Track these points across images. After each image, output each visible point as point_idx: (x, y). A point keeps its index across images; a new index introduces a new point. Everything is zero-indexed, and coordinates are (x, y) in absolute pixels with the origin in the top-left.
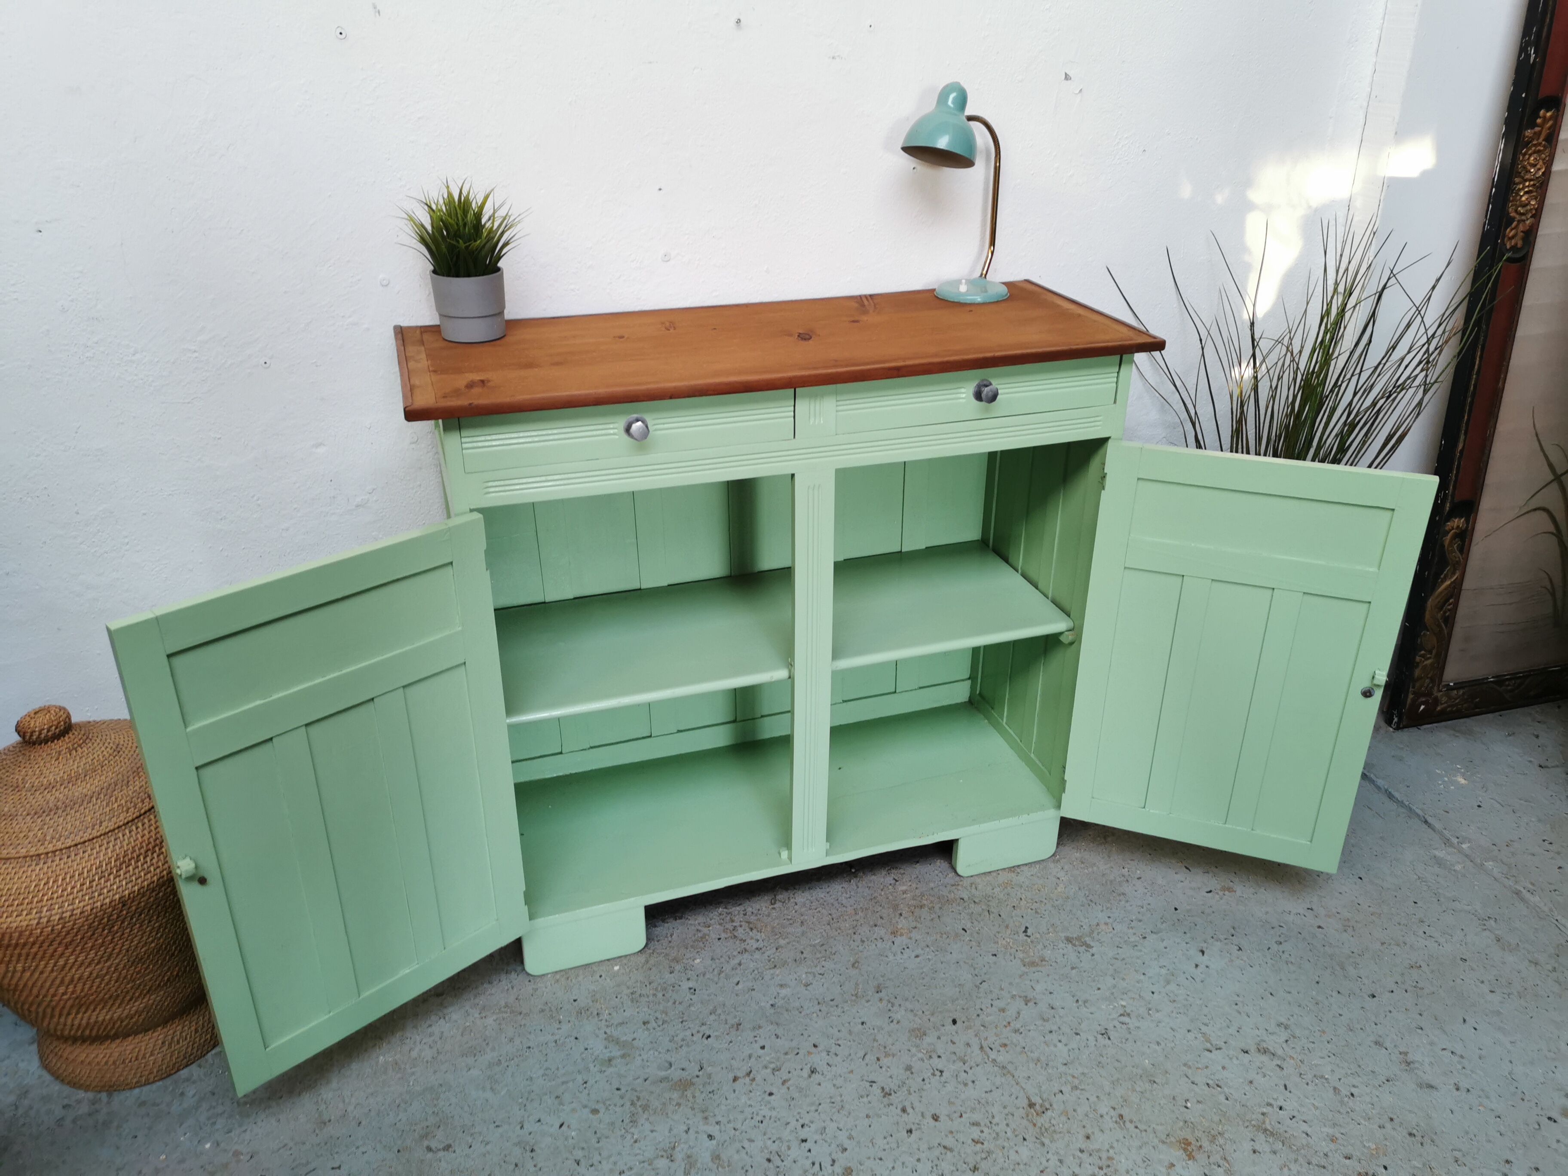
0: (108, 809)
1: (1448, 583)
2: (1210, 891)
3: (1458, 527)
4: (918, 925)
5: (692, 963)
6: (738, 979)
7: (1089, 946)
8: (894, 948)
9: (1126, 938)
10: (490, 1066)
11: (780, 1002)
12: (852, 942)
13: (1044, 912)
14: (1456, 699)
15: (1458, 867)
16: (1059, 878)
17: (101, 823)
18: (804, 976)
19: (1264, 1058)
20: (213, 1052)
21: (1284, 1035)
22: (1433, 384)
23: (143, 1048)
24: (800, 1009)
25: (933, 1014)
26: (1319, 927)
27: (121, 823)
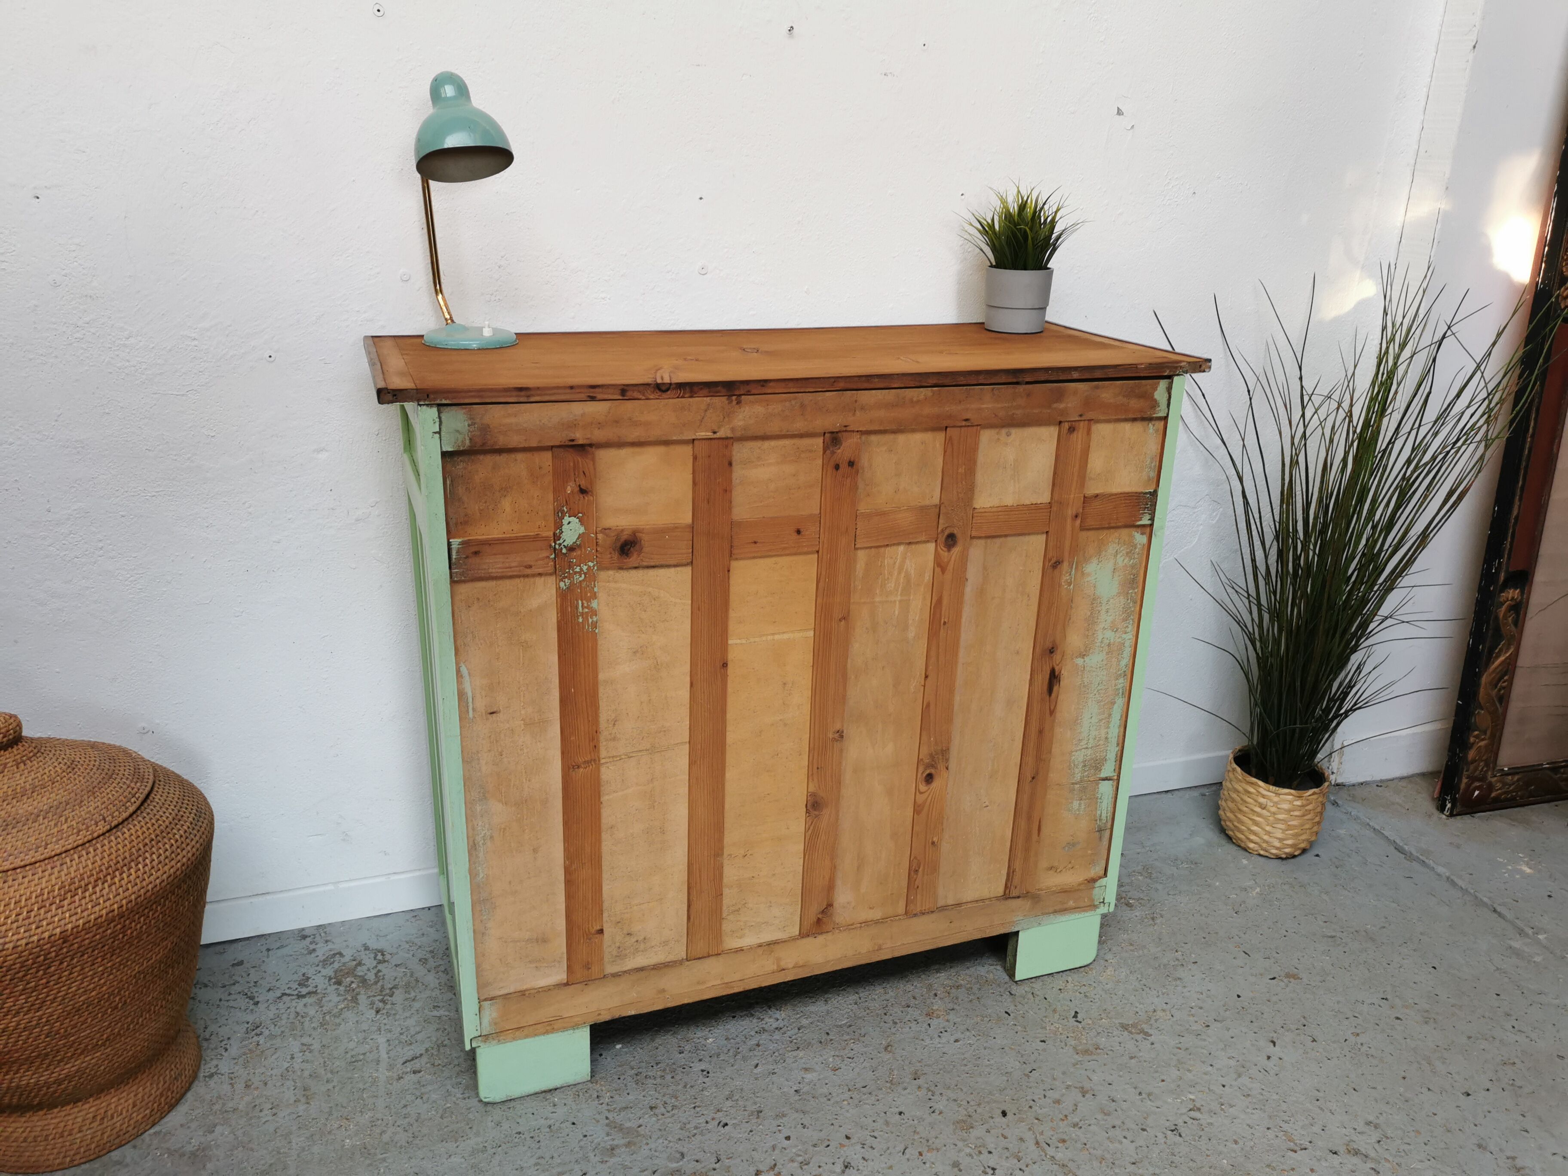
0: (56, 830)
1: (1502, 658)
2: (1274, 978)
3: (1513, 598)
4: (956, 1007)
5: (703, 1042)
6: (756, 1062)
7: (1147, 1034)
8: (930, 1031)
9: (1188, 1026)
10: (474, 1152)
11: (806, 1089)
12: (882, 1024)
13: (1094, 997)
14: (1510, 785)
15: (1538, 959)
16: (1107, 961)
17: (47, 844)
18: (831, 1060)
19: (1355, 1160)
20: (152, 1131)
21: (1375, 1136)
22: (1494, 440)
23: (70, 1122)
24: (829, 1097)
25: (979, 1105)
26: (1398, 1018)
27: (70, 847)
